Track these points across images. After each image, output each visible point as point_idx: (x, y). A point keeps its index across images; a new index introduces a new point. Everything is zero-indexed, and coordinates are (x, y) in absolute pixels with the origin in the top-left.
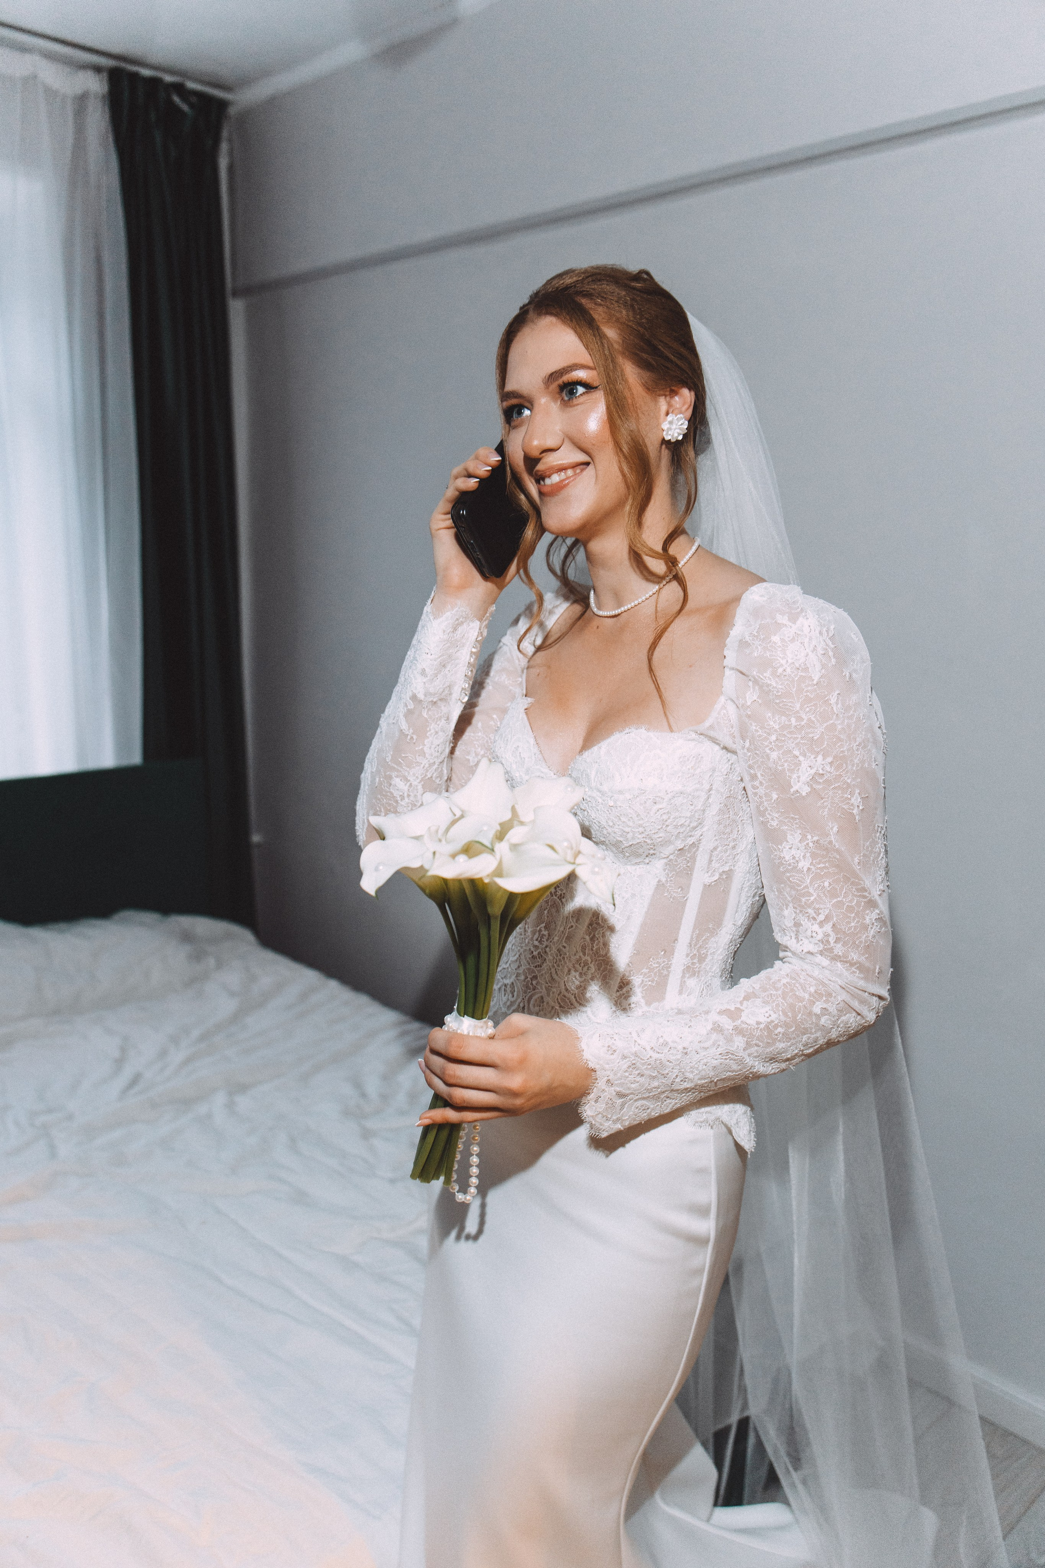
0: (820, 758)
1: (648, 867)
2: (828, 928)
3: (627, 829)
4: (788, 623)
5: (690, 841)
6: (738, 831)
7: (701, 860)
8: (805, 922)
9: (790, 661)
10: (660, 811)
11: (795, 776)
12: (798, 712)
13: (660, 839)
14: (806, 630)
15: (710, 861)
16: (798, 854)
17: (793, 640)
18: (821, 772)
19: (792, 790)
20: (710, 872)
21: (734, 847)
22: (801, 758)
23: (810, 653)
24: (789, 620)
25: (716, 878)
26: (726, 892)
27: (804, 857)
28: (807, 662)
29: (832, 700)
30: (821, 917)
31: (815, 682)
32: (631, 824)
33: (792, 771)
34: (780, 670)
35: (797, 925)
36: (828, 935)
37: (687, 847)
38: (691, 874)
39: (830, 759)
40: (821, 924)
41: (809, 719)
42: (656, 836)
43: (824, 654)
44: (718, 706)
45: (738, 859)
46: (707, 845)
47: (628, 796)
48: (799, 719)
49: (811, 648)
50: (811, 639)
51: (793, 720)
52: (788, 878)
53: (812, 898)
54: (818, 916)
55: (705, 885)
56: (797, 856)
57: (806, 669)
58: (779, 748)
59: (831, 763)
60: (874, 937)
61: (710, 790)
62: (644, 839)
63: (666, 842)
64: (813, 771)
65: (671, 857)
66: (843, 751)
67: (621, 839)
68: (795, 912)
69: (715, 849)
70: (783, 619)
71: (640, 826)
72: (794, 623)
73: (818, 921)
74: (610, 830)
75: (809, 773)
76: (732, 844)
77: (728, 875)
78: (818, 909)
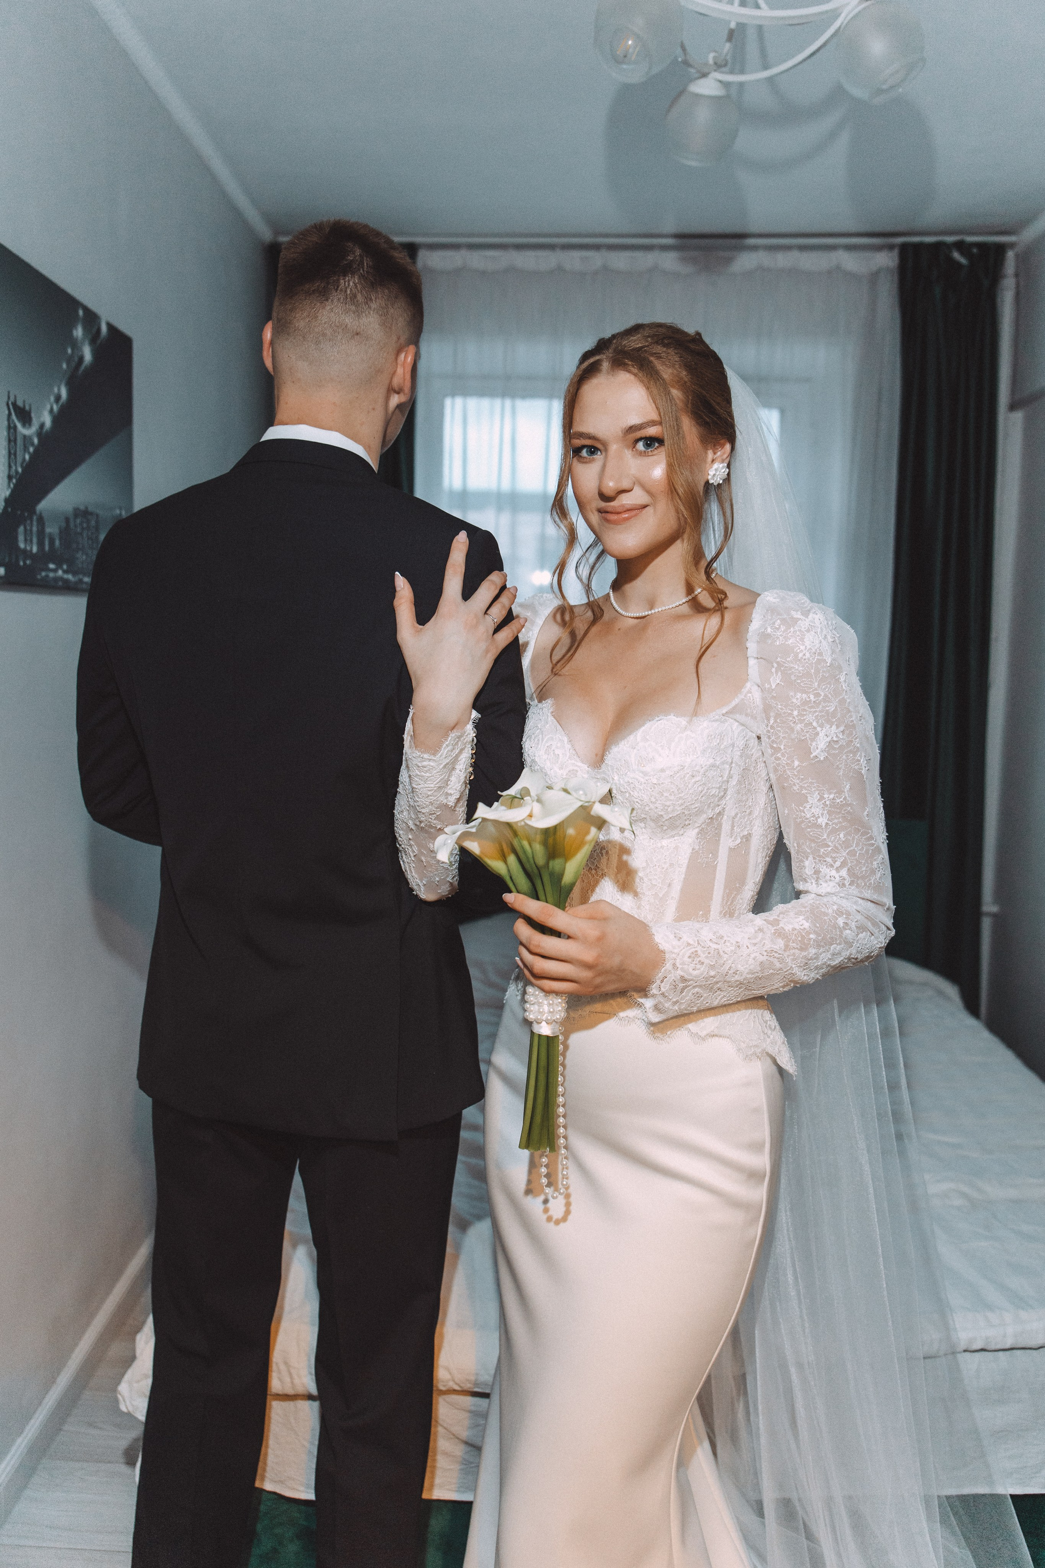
0: (834, 727)
1: (682, 837)
2: (844, 872)
3: (668, 803)
4: (802, 617)
5: (717, 810)
6: (753, 799)
7: (726, 826)
8: (824, 870)
9: (808, 647)
10: (697, 783)
11: (814, 744)
12: (816, 689)
13: (696, 809)
14: (817, 623)
15: (733, 826)
16: (817, 811)
17: (808, 631)
18: (835, 739)
19: (812, 756)
20: (733, 837)
21: (750, 814)
22: (819, 729)
23: (823, 640)
24: (802, 614)
25: (739, 841)
26: (747, 853)
27: (822, 814)
28: (821, 648)
29: (842, 679)
30: (838, 864)
31: (828, 664)
32: (672, 798)
33: (813, 740)
34: (800, 655)
35: (817, 872)
36: (844, 879)
37: (715, 816)
38: (719, 840)
39: (842, 728)
40: (838, 870)
41: (825, 696)
42: (693, 807)
43: (833, 641)
44: (744, 691)
45: (754, 824)
46: (730, 811)
47: (668, 773)
48: (818, 695)
49: (823, 637)
50: (822, 629)
51: (812, 697)
52: (809, 833)
53: (830, 849)
54: (834, 863)
55: (730, 849)
56: (816, 814)
57: (820, 654)
58: (801, 721)
59: (843, 732)
60: (880, 878)
61: (732, 762)
62: (683, 811)
63: (700, 812)
64: (829, 739)
65: (703, 826)
66: (852, 721)
67: (662, 813)
68: (815, 862)
69: (736, 815)
70: (797, 615)
71: (680, 798)
72: (807, 617)
73: (835, 867)
74: (652, 806)
75: (825, 741)
76: (748, 811)
77: (748, 838)
78: (835, 858)
